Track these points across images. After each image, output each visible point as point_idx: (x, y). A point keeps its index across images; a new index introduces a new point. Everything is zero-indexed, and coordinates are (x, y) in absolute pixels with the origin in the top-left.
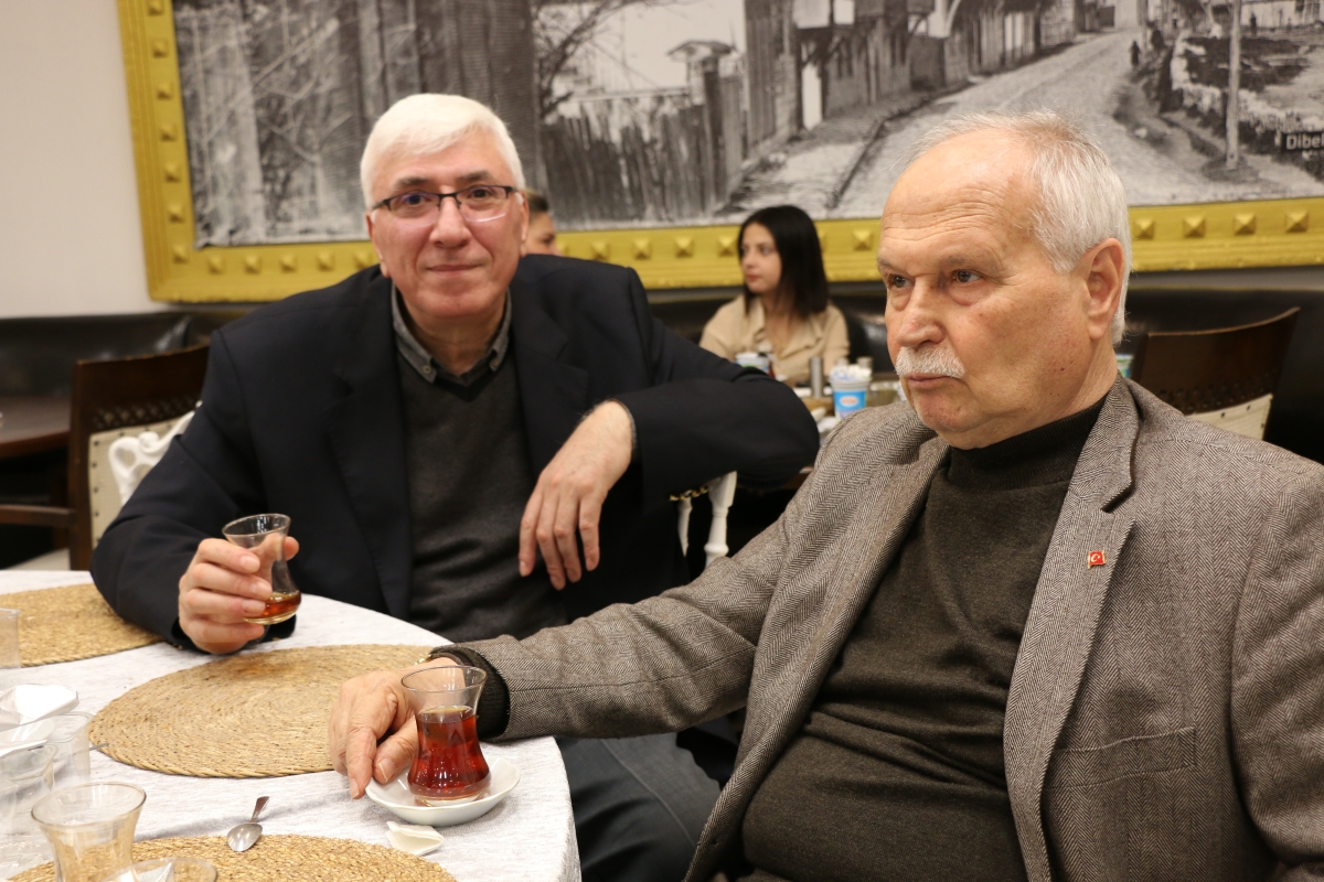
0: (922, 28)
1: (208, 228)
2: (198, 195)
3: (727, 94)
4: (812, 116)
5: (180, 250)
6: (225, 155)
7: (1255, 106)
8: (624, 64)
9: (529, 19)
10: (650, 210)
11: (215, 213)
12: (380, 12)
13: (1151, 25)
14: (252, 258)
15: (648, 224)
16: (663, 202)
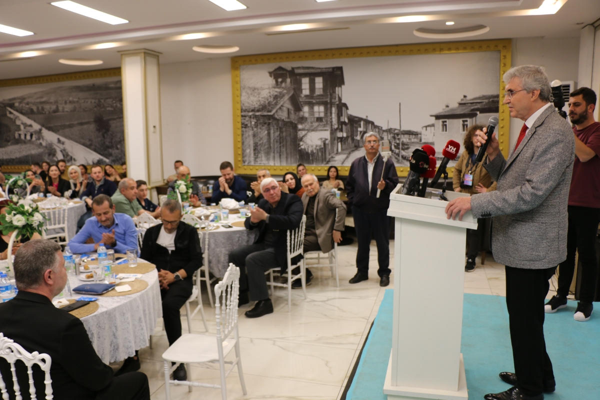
0: (356, 138)
1: (244, 162)
2: (243, 157)
3: (327, 146)
4: (340, 150)
5: (240, 165)
6: (248, 151)
7: (403, 153)
8: (311, 141)
9: (297, 133)
10: (314, 163)
11: (246, 160)
12: (274, 130)
13: (389, 140)
14: (251, 168)
15: (314, 165)
16: (316, 162)
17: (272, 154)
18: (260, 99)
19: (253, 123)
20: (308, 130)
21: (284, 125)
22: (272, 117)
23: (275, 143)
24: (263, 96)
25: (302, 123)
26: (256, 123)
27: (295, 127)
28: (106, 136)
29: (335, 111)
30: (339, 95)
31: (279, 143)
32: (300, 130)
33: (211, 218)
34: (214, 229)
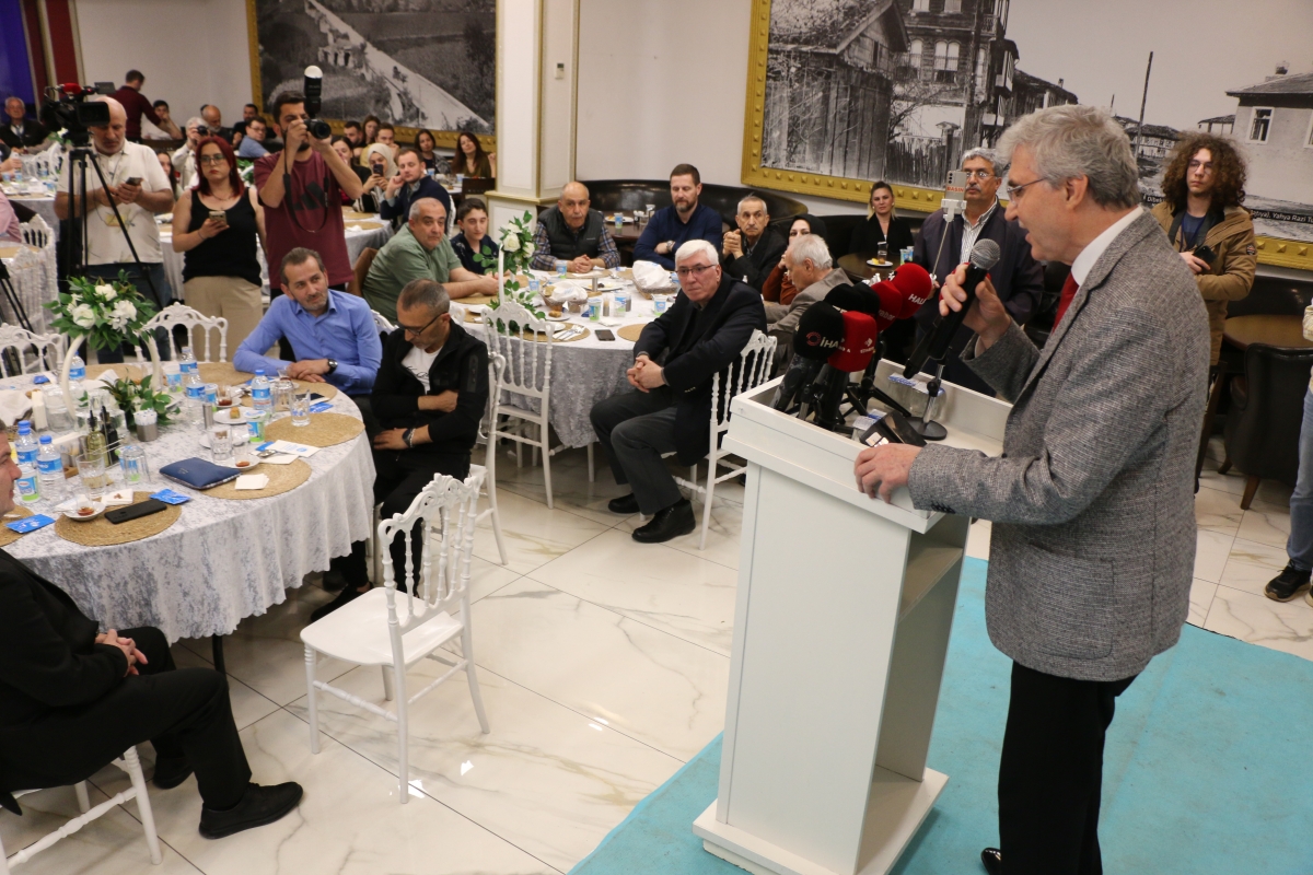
1: (765, 160)
2: (764, 147)
3: (955, 144)
5: (754, 166)
6: (776, 134)
8: (920, 126)
9: (890, 104)
10: (921, 181)
11: (769, 155)
12: (838, 92)
14: (779, 175)
15: (919, 186)
16: (926, 179)
17: (828, 149)
18: (815, 13)
19: (793, 70)
20: (916, 101)
21: (862, 82)
22: (836, 60)
23: (838, 122)
24: (821, 8)
25: (903, 82)
26: (799, 69)
27: (886, 91)
28: (485, 70)
29: (985, 59)
30: (999, 19)
31: (846, 124)
32: (896, 98)
33: (585, 308)
34: (572, 340)
